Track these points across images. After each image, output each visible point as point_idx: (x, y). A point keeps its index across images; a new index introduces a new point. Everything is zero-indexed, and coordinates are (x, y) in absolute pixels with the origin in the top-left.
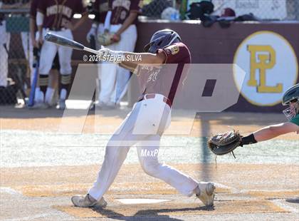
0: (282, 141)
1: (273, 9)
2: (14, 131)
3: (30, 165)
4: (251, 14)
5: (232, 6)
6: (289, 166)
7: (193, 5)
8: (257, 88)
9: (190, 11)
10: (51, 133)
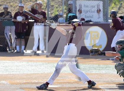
0: (102, 65)
1: (98, 18)
2: (6, 61)
3: (12, 73)
4: (91, 20)
5: (83, 17)
6: (104, 74)
7: (70, 17)
9: (69, 19)
10: (19, 62)
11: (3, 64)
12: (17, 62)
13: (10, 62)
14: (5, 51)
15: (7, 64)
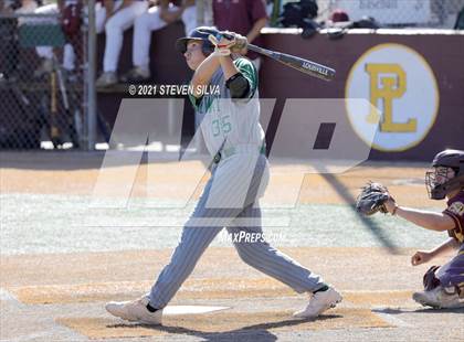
3: (40, 250)
7: (288, 6)
8: (380, 126)
9: (283, 15)
10: (78, 198)
11: (13, 211)
12: (71, 198)
13: (42, 196)
14: (32, 147)
15: (27, 206)
